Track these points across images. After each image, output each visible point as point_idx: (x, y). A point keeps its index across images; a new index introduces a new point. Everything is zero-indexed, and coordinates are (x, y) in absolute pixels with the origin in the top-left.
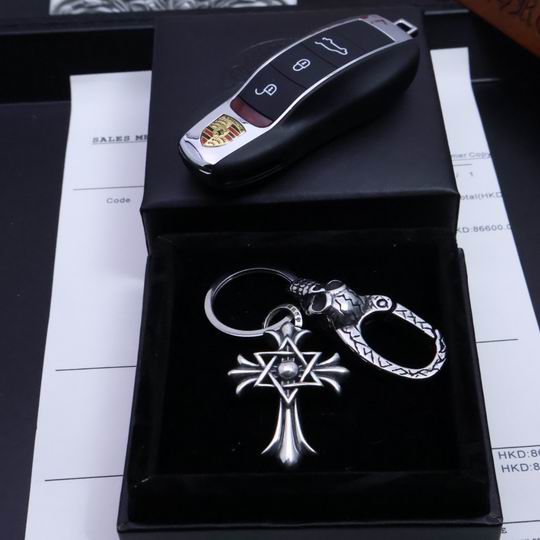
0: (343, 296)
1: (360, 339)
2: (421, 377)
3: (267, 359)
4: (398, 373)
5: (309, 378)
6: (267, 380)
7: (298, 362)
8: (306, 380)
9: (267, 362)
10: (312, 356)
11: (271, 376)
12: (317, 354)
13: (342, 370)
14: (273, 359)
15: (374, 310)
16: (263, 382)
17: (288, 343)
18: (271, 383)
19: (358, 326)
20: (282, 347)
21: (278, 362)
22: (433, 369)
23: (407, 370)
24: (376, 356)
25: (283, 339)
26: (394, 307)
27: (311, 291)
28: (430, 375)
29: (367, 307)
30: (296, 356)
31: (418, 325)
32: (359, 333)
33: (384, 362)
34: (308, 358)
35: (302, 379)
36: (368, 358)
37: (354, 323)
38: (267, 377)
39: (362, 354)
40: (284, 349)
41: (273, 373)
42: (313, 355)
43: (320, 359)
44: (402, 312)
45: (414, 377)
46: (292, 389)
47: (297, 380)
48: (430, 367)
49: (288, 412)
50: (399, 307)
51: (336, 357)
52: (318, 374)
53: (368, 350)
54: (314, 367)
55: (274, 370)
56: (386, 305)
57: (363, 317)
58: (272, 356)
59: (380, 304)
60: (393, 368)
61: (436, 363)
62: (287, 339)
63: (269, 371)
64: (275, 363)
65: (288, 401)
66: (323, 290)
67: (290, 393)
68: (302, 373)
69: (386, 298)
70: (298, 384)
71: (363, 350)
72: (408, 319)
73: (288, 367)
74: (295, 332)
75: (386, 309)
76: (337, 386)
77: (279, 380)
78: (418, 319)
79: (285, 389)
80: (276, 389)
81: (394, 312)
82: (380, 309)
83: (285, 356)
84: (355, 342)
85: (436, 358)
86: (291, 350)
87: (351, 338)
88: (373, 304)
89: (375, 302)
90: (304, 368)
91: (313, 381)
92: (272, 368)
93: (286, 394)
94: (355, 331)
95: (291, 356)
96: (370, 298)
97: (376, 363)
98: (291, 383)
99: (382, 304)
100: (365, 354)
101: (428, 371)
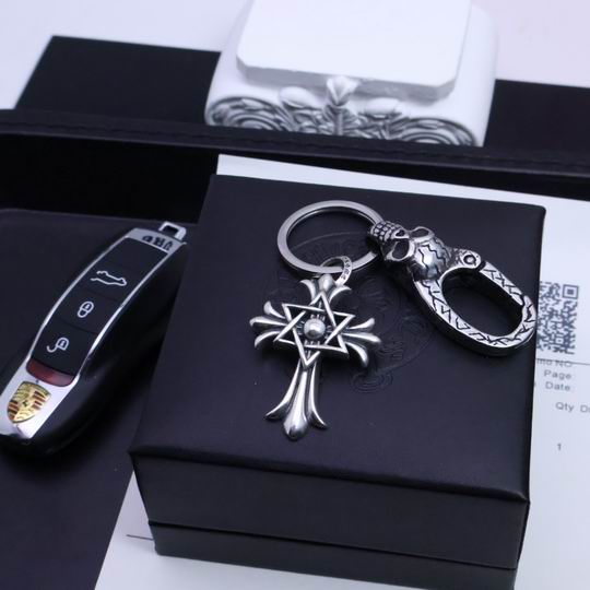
0: (428, 246)
1: (440, 296)
2: (499, 345)
3: (295, 312)
4: (475, 337)
5: (334, 342)
6: (289, 336)
7: (327, 322)
8: (331, 344)
9: (294, 316)
10: (343, 317)
11: (294, 332)
12: (350, 317)
13: (374, 339)
14: (302, 314)
15: (460, 266)
16: (285, 337)
17: (321, 299)
18: (293, 340)
19: (440, 281)
20: (314, 302)
21: (306, 318)
22: (515, 339)
23: (486, 335)
24: (454, 315)
25: (318, 291)
26: (482, 265)
27: (394, 236)
28: (510, 344)
29: (453, 261)
30: (326, 315)
31: (506, 289)
32: (439, 289)
33: (462, 323)
34: (339, 320)
35: (327, 342)
36: (445, 317)
37: (436, 278)
38: (290, 332)
39: (439, 312)
40: (316, 305)
41: (298, 330)
42: (345, 317)
43: (352, 323)
44: (491, 272)
45: (492, 345)
46: (314, 351)
47: (322, 341)
48: (512, 336)
49: (305, 375)
50: (488, 266)
51: (370, 323)
52: (345, 338)
53: (446, 308)
54: (344, 330)
55: (300, 326)
56: (474, 262)
57: (446, 272)
58: (300, 310)
59: (467, 260)
60: (471, 332)
61: (519, 333)
62: (322, 294)
63: (294, 326)
64: (302, 319)
65: (307, 363)
66: (406, 237)
67: (312, 354)
68: (329, 334)
69: (475, 255)
70: (318, 346)
71: (440, 307)
72: (496, 281)
73: (316, 326)
74: (333, 287)
75: (473, 267)
76: (363, 355)
77: (303, 338)
78: (507, 282)
79: (306, 349)
80: (296, 348)
81: (482, 271)
82: (467, 266)
83: (316, 313)
84: (434, 298)
85: (520, 327)
86: (323, 307)
87: (430, 293)
88: (459, 259)
89: (462, 258)
90: (333, 329)
91: (338, 346)
92: (298, 323)
93: (306, 355)
94: (436, 287)
95: (321, 314)
96: (457, 252)
97: (453, 324)
98: (315, 342)
99: (470, 260)
100: (443, 312)
101: (509, 340)
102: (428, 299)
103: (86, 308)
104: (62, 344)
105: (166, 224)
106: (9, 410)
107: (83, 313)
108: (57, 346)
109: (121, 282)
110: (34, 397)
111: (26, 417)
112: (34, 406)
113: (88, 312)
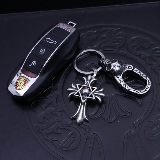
0: (117, 65)
1: (122, 80)
2: (141, 93)
3: (80, 87)
4: (134, 92)
5: (91, 96)
6: (78, 94)
7: (89, 90)
10: (94, 88)
11: (80, 93)
12: (96, 88)
13: (103, 95)
14: (82, 87)
15: (127, 70)
17: (88, 83)
20: (86, 83)
23: (137, 91)
24: (127, 86)
25: (87, 81)
26: (134, 69)
27: (107, 63)
29: (125, 69)
30: (89, 87)
31: (141, 75)
33: (129, 88)
36: (124, 86)
37: (120, 74)
40: (86, 85)
44: (136, 71)
45: (139, 93)
46: (85, 98)
47: (88, 95)
48: (144, 90)
52: (94, 94)
53: (124, 84)
54: (94, 92)
55: (81, 91)
57: (123, 72)
60: (132, 90)
61: (146, 89)
62: (88, 81)
63: (80, 91)
64: (82, 89)
65: (83, 102)
66: (110, 63)
67: (85, 100)
69: (131, 66)
70: (87, 97)
71: (123, 84)
72: (138, 73)
74: (91, 79)
75: (131, 70)
77: (82, 95)
79: (83, 98)
80: (80, 97)
81: (134, 71)
82: (129, 70)
83: (86, 87)
86: (88, 85)
88: (127, 68)
90: (91, 92)
91: (93, 97)
93: (83, 100)
94: (120, 77)
96: (126, 66)
97: (127, 88)
98: (86, 96)
99: (130, 68)
100: (123, 85)
102: (119, 81)
103: (42, 51)
104: (34, 63)
105: (70, 22)
106: (15, 85)
107: (41, 53)
108: (32, 64)
109: (55, 42)
110: (24, 81)
111: (21, 88)
112: (24, 84)
113: (43, 52)
